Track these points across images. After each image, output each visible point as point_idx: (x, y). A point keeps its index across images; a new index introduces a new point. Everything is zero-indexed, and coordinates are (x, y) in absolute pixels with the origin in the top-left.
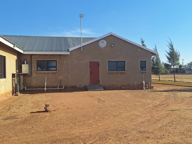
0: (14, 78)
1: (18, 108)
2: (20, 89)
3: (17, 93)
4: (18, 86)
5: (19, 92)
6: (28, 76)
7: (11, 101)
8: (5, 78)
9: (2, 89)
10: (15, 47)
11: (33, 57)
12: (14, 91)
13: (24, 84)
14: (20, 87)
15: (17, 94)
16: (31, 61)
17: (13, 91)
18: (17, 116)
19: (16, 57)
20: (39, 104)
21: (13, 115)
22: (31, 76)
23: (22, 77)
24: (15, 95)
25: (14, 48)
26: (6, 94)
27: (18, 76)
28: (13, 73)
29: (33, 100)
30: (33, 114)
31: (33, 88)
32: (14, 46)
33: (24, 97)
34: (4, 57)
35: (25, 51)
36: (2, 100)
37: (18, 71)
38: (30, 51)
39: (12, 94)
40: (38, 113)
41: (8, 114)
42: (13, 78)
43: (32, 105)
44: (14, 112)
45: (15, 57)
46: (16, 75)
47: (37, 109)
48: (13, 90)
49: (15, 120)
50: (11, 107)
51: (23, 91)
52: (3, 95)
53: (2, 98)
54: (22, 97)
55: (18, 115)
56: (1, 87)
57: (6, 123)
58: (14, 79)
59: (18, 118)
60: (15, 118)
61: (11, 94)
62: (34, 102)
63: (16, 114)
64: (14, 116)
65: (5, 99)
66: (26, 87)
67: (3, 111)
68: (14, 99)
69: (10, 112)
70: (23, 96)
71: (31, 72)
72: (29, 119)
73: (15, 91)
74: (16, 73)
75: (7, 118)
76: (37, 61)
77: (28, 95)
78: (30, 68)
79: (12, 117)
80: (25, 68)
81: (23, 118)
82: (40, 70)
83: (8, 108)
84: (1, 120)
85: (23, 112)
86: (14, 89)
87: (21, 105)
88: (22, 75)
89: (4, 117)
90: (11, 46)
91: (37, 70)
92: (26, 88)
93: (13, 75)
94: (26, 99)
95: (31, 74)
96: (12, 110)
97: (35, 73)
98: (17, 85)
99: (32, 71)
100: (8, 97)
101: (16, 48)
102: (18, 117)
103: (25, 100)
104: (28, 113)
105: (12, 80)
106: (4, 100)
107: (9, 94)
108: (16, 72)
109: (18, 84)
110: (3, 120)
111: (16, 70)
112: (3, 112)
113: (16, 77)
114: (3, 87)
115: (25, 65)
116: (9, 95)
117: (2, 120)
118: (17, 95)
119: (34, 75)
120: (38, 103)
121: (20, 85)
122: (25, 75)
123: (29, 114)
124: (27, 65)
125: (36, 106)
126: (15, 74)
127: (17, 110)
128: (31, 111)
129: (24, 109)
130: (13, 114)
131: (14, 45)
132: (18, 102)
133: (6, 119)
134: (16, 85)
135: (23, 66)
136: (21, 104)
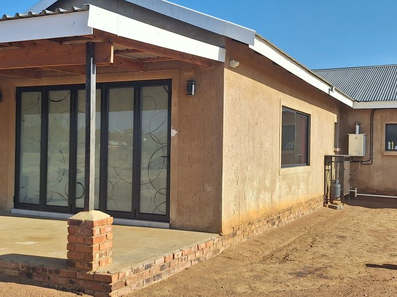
0: (330, 166)
1: (335, 243)
2: (342, 192)
3: (334, 202)
4: (339, 186)
5: (339, 199)
6: (363, 163)
7: (319, 220)
8: (307, 165)
9: (300, 190)
10: (332, 91)
11: (377, 116)
12: (329, 196)
13: (351, 180)
14: (342, 188)
15: (335, 204)
16: (372, 125)
17: (326, 196)
18: (329, 268)
19: (336, 115)
20: (390, 239)
21: (320, 265)
22: (370, 162)
23: (347, 164)
24: (330, 207)
25: (331, 94)
26: (309, 203)
27: (339, 162)
28: (326, 155)
29: (374, 226)
30: (372, 270)
31: (375, 192)
32: (329, 89)
33: (351, 214)
34: (308, 116)
35: (358, 101)
36: (298, 217)
37: (338, 150)
38: (371, 101)
39: (324, 203)
40: (387, 270)
41: (307, 259)
42: (327, 167)
43: (372, 239)
44: (323, 256)
45: (333, 117)
46: (333, 159)
47: (386, 254)
48: (327, 194)
49: (322, 282)
50: (317, 238)
51: (349, 199)
52: (301, 204)
53: (300, 212)
54: (347, 213)
55: (331, 266)
56: (298, 186)
57: (299, 288)
58: (330, 168)
59: (331, 279)
60: (325, 275)
61: (322, 203)
62: (377, 231)
63: (327, 261)
64: (321, 268)
65: (308, 213)
66: (356, 189)
67: (298, 246)
68: (326, 216)
69: (314, 253)
70: (350, 212)
71: (371, 154)
72: (360, 285)
73: (329, 198)
74: (333, 154)
75: (302, 271)
76: (386, 124)
77: (361, 208)
78: (369, 144)
79: (317, 270)
80: (356, 144)
81: (345, 280)
82: (392, 148)
83: (310, 240)
84: (289, 274)
85: (347, 261)
86: (328, 192)
87: (342, 237)
88: (347, 159)
89: (295, 267)
90: (325, 88)
91: (387, 149)
92: (356, 191)
93: (328, 160)
94: (355, 221)
95: (371, 159)
96: (319, 249)
97: (380, 156)
98: (335, 182)
99: (374, 151)
100: (314, 209)
101: (335, 95)
102: (330, 275)
103: (353, 222)
104: (358, 266)
105: (325, 170)
106: (304, 215)
107: (317, 202)
108: (334, 152)
109: (338, 181)
110: (291, 277)
111: (335, 147)
112: (296, 249)
113: (333, 164)
114: (302, 186)
115: (357, 135)
116: (316, 205)
117: (291, 274)
118: (335, 208)
119: (377, 160)
120: (388, 238)
121: (342, 183)
122: (355, 160)
123: (363, 269)
124: (362, 136)
125: (382, 244)
126: (331, 157)
127: (332, 251)
128: (368, 260)
129: (349, 251)
130: (319, 260)
131: (330, 85)
132: (336, 225)
133: (299, 275)
134: (333, 183)
135: (352, 137)
136: (342, 234)
